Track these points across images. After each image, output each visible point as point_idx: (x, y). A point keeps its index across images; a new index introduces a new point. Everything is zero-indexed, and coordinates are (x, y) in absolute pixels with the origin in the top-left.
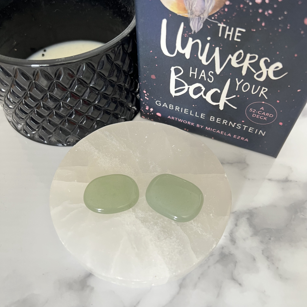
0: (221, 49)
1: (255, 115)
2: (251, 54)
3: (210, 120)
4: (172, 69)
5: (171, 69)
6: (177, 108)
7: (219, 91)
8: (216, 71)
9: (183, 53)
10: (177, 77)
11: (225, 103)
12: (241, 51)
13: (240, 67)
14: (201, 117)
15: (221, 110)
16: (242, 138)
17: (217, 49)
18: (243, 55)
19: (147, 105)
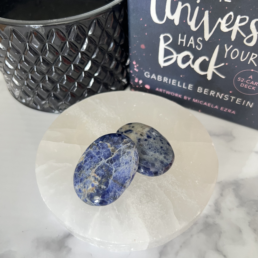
0: (210, 12)
1: (243, 85)
2: (241, 16)
3: (198, 91)
4: (162, 37)
5: (160, 38)
6: (166, 79)
8: (205, 37)
9: (172, 19)
10: (166, 46)
11: (214, 73)
12: (231, 13)
13: (229, 31)
14: (189, 89)
15: (209, 80)
16: (230, 111)
17: (207, 13)
18: (233, 17)
19: (137, 77)
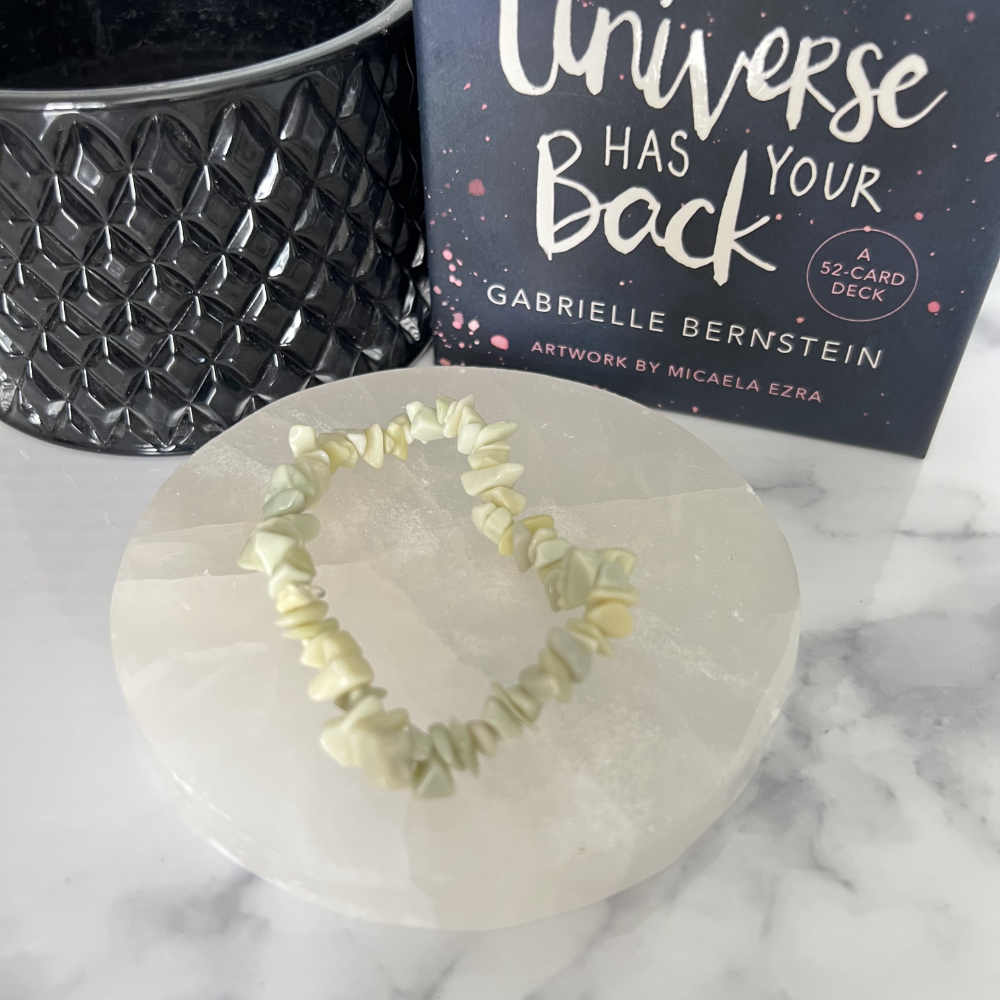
0: (709, 35)
1: (841, 288)
2: (814, 37)
3: (684, 334)
4: (544, 142)
5: (539, 146)
6: (565, 302)
7: (711, 209)
8: (696, 128)
9: (579, 74)
10: (562, 175)
11: (734, 253)
12: (780, 32)
13: (779, 97)
14: (651, 328)
15: (721, 284)
16: (801, 393)
17: (697, 38)
18: (786, 46)
19: (456, 311)
